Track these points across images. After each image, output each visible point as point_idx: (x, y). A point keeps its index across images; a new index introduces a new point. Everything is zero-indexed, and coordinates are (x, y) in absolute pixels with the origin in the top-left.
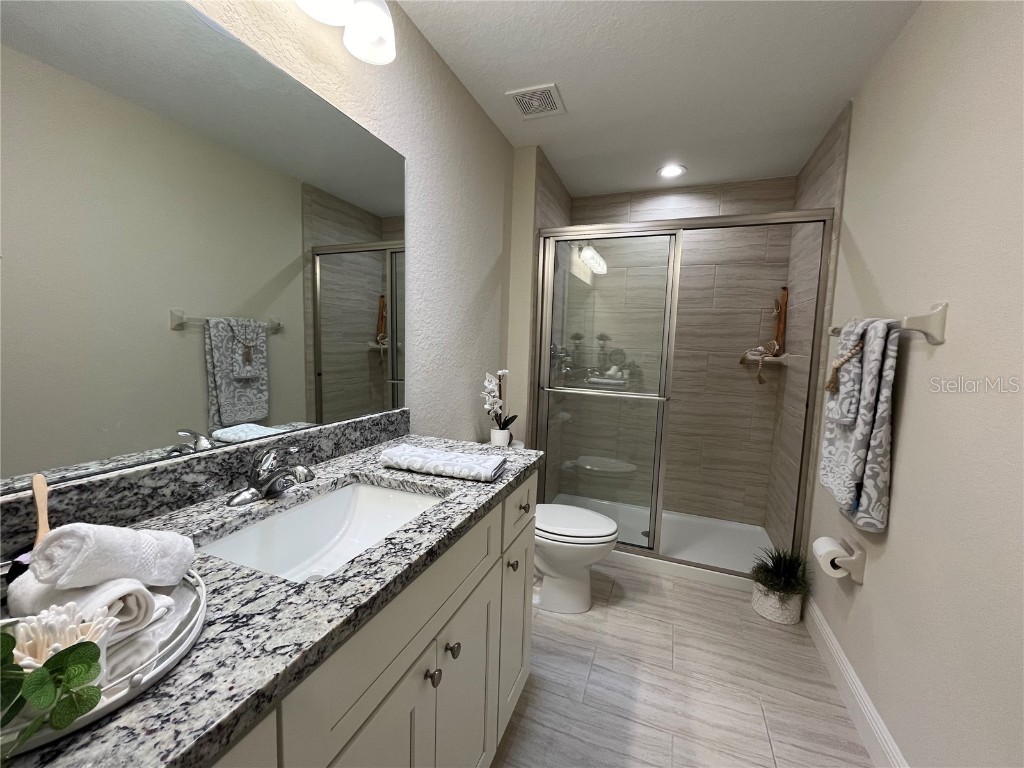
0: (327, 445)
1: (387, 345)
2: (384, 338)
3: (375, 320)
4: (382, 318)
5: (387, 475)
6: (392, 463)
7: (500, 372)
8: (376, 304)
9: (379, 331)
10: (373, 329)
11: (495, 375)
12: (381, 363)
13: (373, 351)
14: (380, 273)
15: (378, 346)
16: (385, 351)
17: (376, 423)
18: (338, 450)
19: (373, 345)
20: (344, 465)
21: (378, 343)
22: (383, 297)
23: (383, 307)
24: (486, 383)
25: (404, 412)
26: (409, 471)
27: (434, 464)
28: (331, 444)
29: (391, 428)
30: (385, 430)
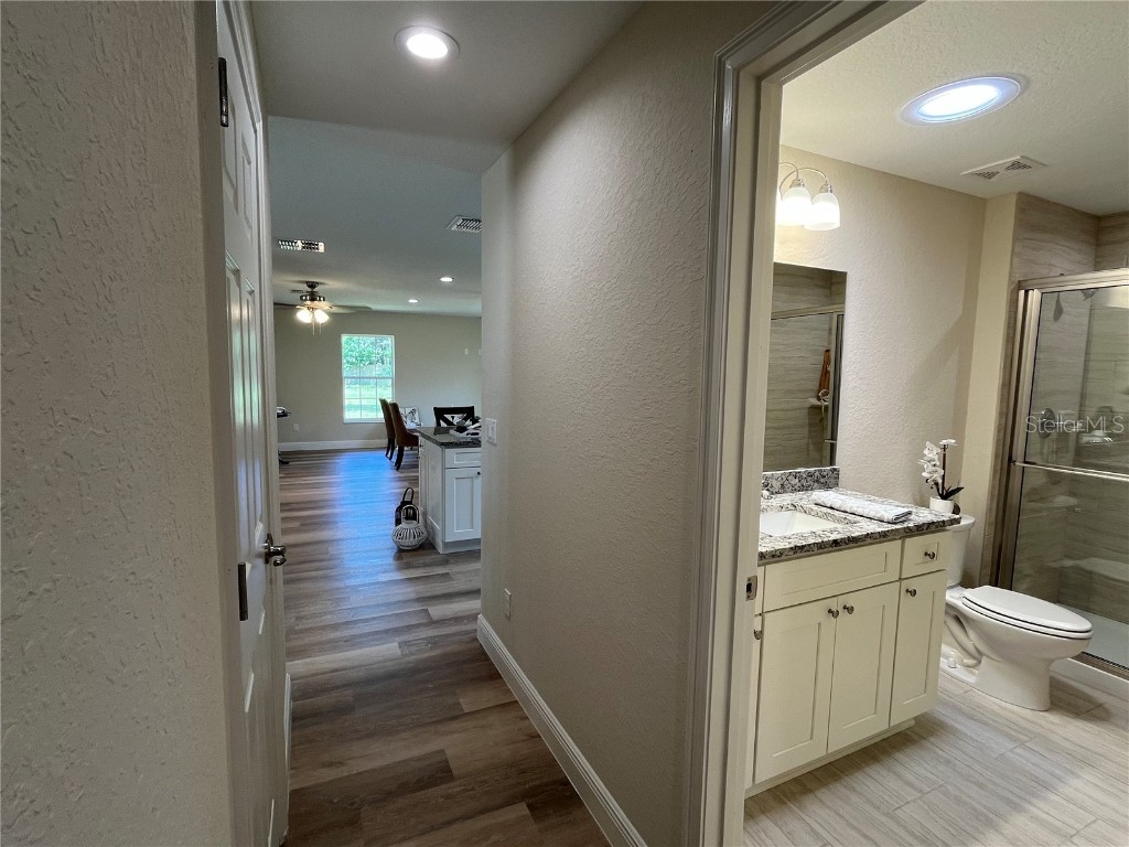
0: (776, 485)
1: (827, 402)
2: (826, 394)
3: (818, 375)
4: (825, 373)
5: (815, 508)
6: (819, 502)
7: (944, 442)
8: (821, 359)
9: (821, 386)
10: (815, 384)
11: (937, 445)
12: (821, 420)
13: (813, 407)
14: (827, 326)
15: (818, 403)
16: (826, 407)
17: (810, 475)
18: (783, 489)
19: (814, 401)
20: (787, 498)
21: (819, 400)
22: (828, 351)
23: (827, 362)
24: (926, 452)
25: (835, 469)
26: (832, 508)
27: (850, 505)
28: (779, 484)
29: (822, 480)
30: (818, 481)
